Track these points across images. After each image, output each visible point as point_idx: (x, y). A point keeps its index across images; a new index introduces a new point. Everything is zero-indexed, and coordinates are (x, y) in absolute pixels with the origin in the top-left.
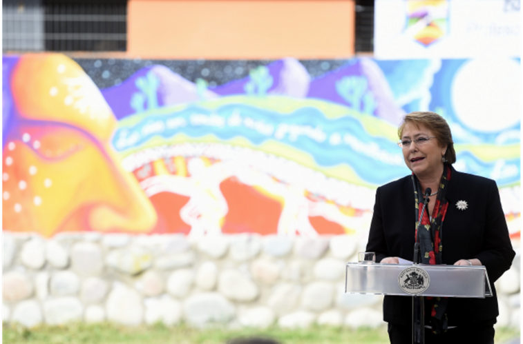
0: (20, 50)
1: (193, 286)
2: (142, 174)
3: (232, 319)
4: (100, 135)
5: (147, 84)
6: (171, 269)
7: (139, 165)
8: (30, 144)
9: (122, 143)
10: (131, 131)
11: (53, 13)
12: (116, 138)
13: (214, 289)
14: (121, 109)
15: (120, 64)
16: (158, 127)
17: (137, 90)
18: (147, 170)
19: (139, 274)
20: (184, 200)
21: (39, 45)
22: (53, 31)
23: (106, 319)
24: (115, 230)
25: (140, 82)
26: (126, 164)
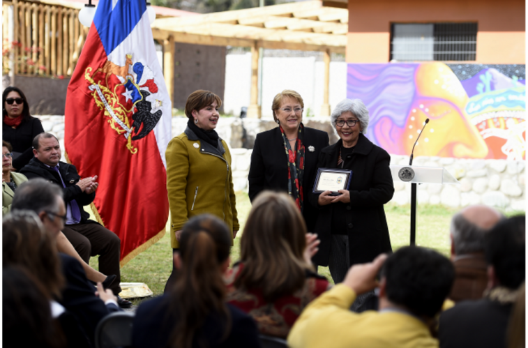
0: (421, 60)
1: (487, 187)
2: (481, 127)
3: (507, 206)
4: (459, 105)
5: (485, 78)
6: (475, 178)
7: (479, 122)
8: (423, 110)
9: (471, 110)
10: (476, 103)
11: (438, 40)
12: (468, 106)
13: (498, 189)
14: (471, 92)
15: (471, 67)
16: (491, 101)
17: (480, 81)
18: (484, 124)
19: (459, 179)
20: (503, 141)
21: (431, 57)
22: (438, 50)
23: (440, 203)
24: (466, 157)
25: (482, 77)
26: (473, 121)
